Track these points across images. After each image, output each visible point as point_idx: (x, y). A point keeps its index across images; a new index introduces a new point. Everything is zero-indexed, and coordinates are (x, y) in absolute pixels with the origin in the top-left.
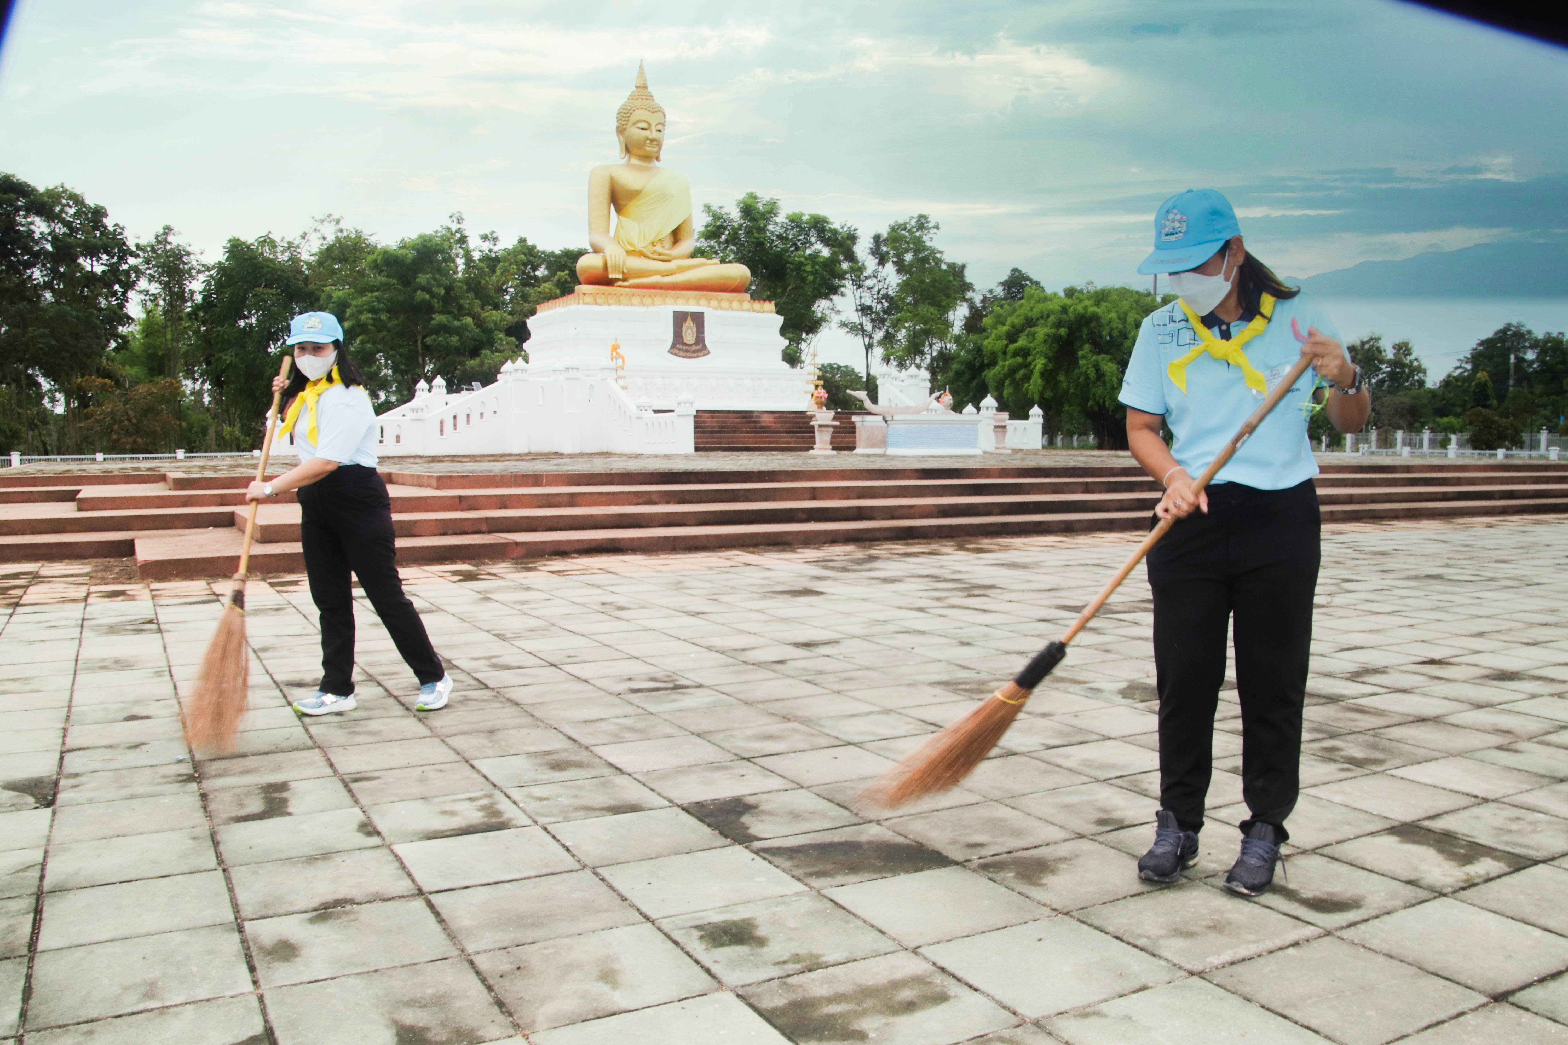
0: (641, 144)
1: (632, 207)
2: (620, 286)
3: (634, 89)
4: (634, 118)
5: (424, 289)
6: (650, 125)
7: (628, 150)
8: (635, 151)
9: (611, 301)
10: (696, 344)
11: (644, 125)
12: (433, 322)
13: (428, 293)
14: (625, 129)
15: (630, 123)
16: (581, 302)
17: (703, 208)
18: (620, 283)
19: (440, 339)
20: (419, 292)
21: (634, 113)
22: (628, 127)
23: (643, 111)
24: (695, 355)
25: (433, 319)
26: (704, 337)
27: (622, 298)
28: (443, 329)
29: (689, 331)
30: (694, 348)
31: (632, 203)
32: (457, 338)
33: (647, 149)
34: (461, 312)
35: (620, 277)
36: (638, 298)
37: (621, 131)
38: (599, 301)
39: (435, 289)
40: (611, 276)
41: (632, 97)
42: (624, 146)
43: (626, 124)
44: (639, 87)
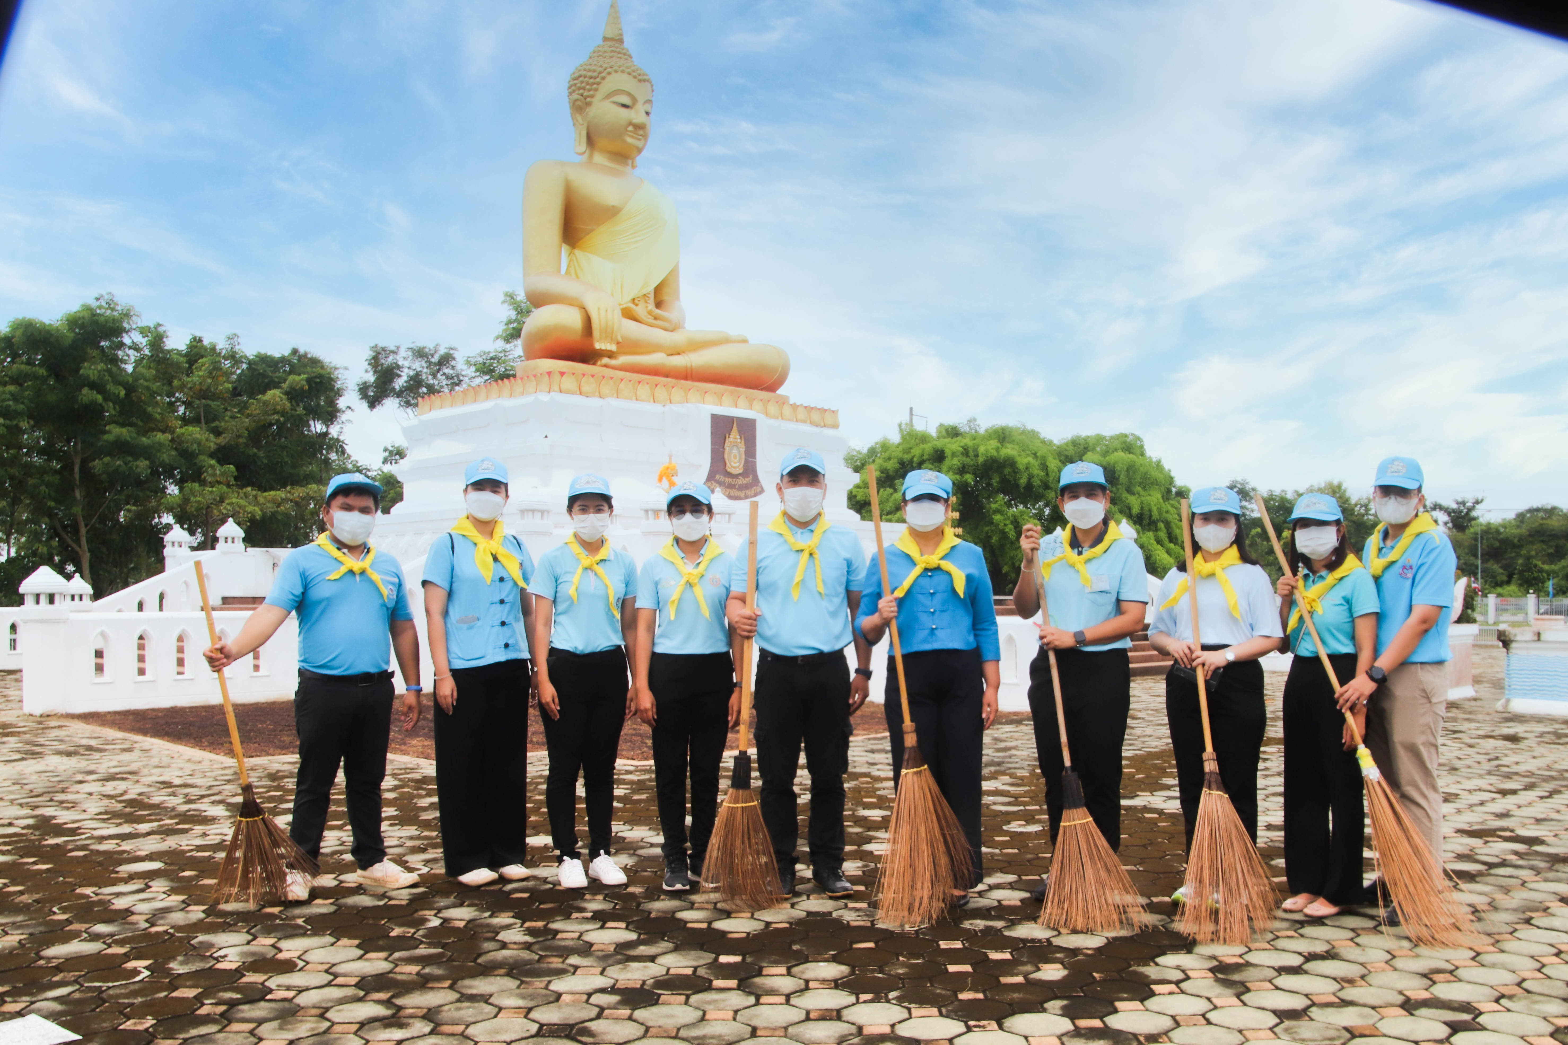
0: (617, 133)
2: (605, 366)
3: (601, 42)
4: (607, 86)
5: (95, 386)
6: (635, 100)
7: (590, 141)
8: (601, 143)
9: (605, 390)
10: (744, 474)
11: (625, 100)
12: (104, 437)
14: (589, 104)
15: (599, 95)
18: (606, 360)
19: (118, 463)
21: (609, 78)
22: (595, 100)
23: (625, 76)
24: (742, 494)
26: (755, 463)
27: (622, 385)
29: (735, 451)
30: (741, 481)
33: (629, 140)
34: (150, 424)
35: (613, 347)
36: (647, 387)
37: (580, 106)
38: (586, 388)
40: (597, 346)
41: (597, 53)
42: (584, 133)
43: (592, 96)
44: (612, 39)
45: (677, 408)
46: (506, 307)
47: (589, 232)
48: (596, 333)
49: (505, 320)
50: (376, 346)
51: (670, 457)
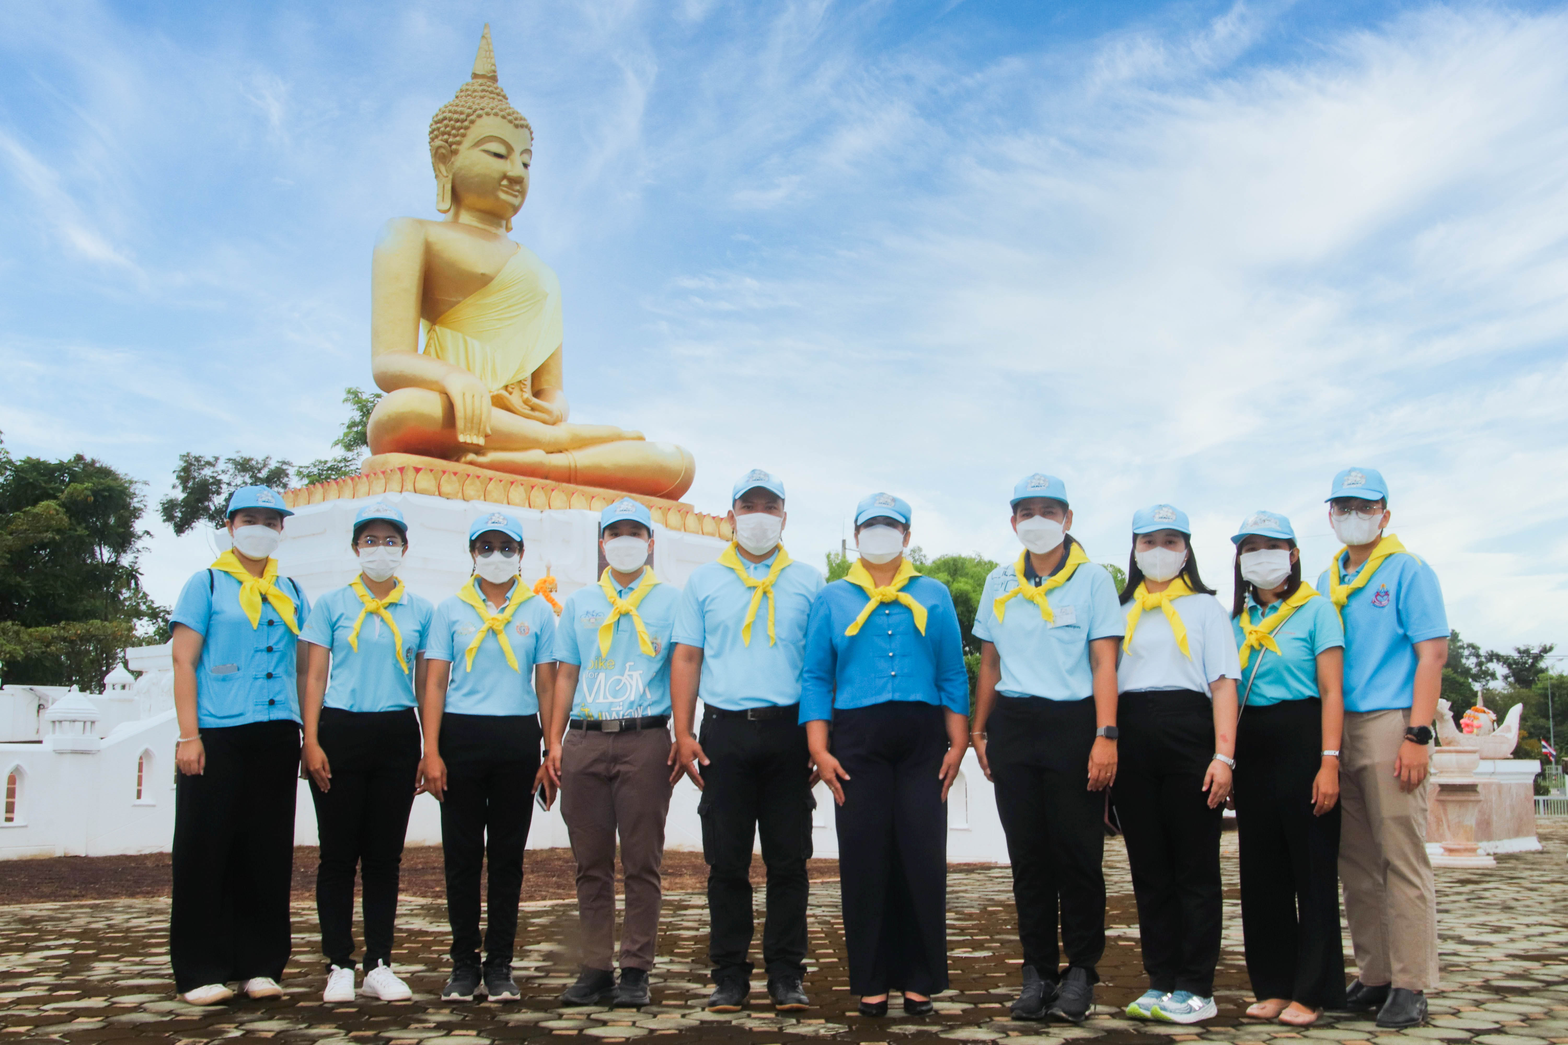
0: (488, 187)
2: (471, 463)
3: (469, 79)
4: (477, 131)
6: (510, 149)
7: (456, 197)
8: (469, 199)
9: (470, 490)
11: (499, 148)
14: (455, 153)
15: (467, 142)
18: (471, 457)
21: (479, 122)
22: (463, 148)
23: (499, 120)
27: (491, 486)
33: (503, 196)
35: (481, 441)
36: (522, 489)
37: (443, 154)
38: (446, 488)
40: (462, 438)
41: (465, 92)
42: (449, 187)
43: (459, 143)
44: (483, 76)
45: (558, 514)
46: (349, 406)
47: (453, 305)
48: (460, 423)
49: (347, 422)
50: (188, 454)
51: (548, 569)
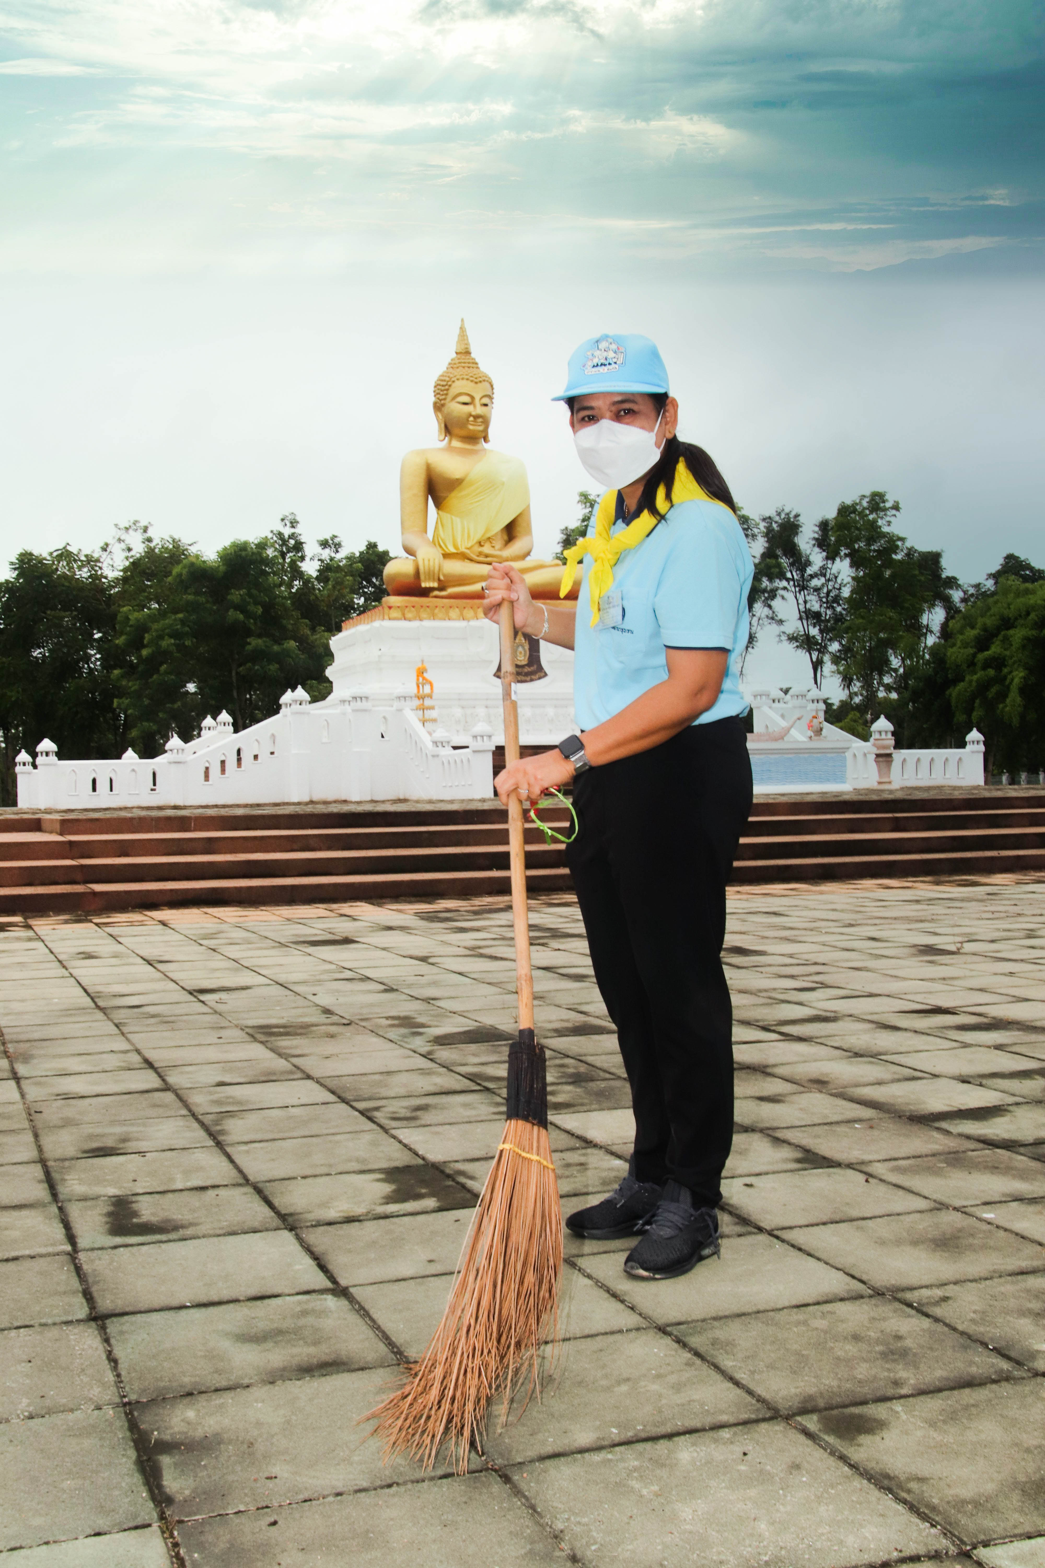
0: (463, 422)
1: (454, 499)
2: (436, 597)
3: (455, 355)
4: (453, 391)
5: (237, 607)
6: (472, 398)
7: (448, 429)
8: (456, 431)
9: (424, 615)
10: (529, 664)
11: (466, 399)
12: (249, 648)
13: (242, 612)
14: (443, 405)
15: (449, 398)
16: (386, 617)
17: (578, 498)
18: (436, 593)
19: (256, 667)
20: (231, 612)
21: (454, 385)
22: (447, 402)
23: (465, 382)
24: (528, 678)
25: (249, 644)
26: (539, 657)
27: (437, 611)
28: (258, 656)
29: (520, 649)
30: (527, 669)
31: (453, 494)
32: (277, 666)
33: (471, 427)
34: (285, 635)
35: (436, 585)
36: (457, 610)
37: (438, 407)
38: (409, 615)
39: (251, 608)
40: (423, 585)
41: (452, 365)
42: (443, 425)
43: (445, 399)
44: (460, 353)
45: (475, 623)
48: (422, 577)
51: (423, 661)
